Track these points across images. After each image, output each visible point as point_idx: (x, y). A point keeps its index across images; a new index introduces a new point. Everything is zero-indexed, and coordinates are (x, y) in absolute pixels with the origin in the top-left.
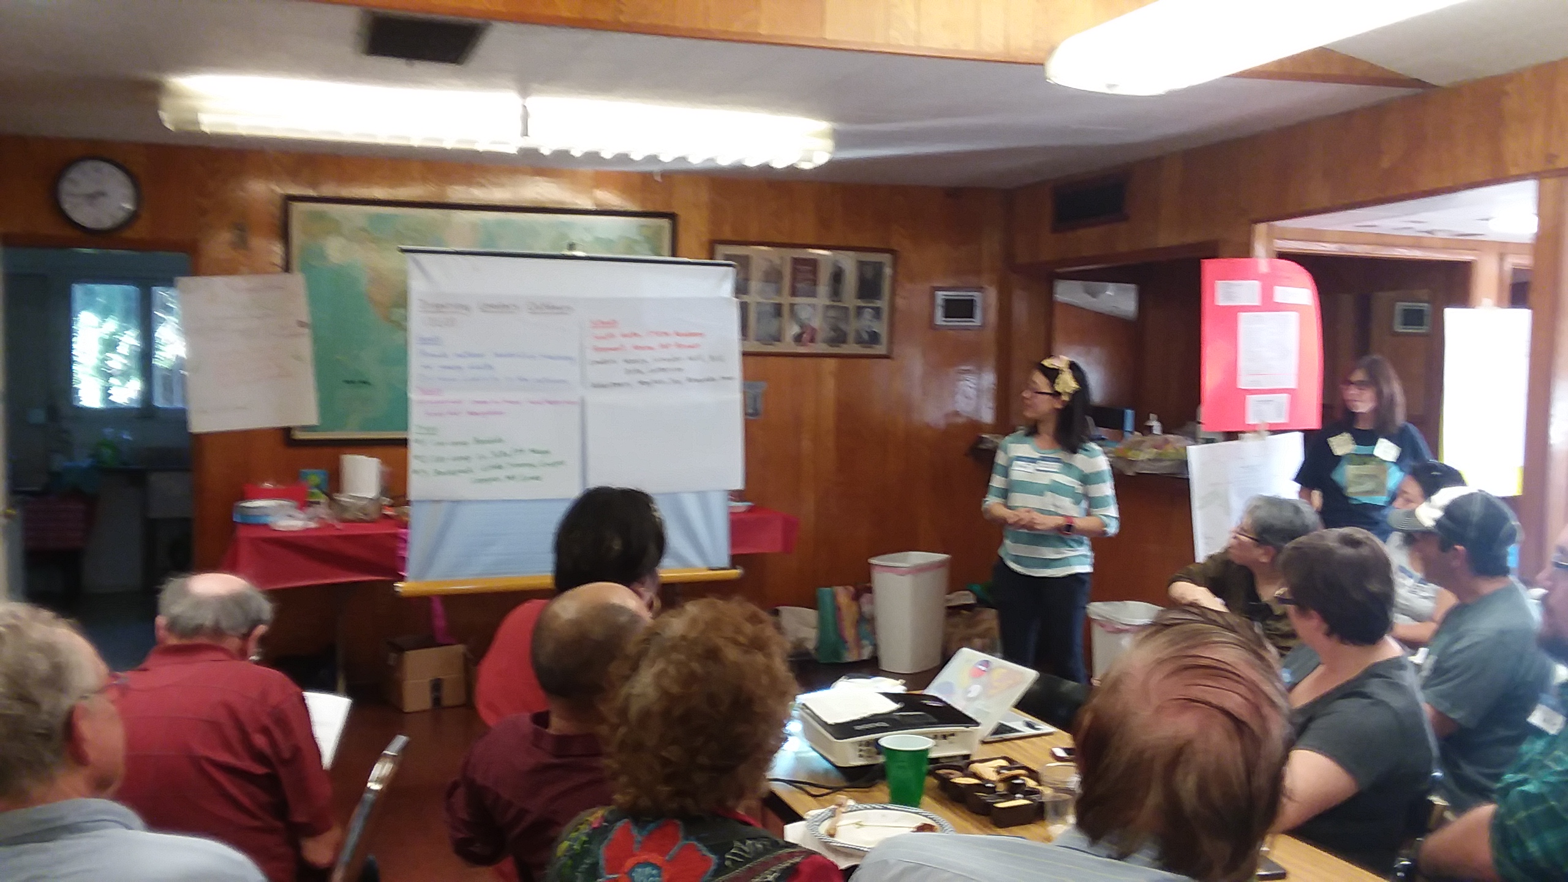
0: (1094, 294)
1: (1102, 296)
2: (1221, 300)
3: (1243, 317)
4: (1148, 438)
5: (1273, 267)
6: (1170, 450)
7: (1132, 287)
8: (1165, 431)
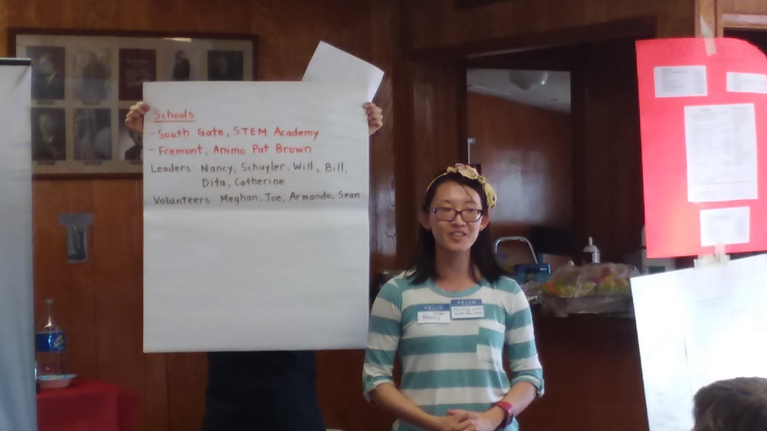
0: (523, 84)
1: (533, 87)
2: (660, 92)
3: (689, 111)
4: (585, 268)
5: (719, 47)
6: (610, 281)
7: (567, 75)
8: (604, 259)
